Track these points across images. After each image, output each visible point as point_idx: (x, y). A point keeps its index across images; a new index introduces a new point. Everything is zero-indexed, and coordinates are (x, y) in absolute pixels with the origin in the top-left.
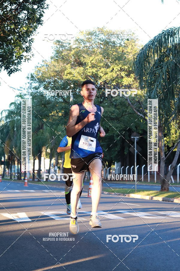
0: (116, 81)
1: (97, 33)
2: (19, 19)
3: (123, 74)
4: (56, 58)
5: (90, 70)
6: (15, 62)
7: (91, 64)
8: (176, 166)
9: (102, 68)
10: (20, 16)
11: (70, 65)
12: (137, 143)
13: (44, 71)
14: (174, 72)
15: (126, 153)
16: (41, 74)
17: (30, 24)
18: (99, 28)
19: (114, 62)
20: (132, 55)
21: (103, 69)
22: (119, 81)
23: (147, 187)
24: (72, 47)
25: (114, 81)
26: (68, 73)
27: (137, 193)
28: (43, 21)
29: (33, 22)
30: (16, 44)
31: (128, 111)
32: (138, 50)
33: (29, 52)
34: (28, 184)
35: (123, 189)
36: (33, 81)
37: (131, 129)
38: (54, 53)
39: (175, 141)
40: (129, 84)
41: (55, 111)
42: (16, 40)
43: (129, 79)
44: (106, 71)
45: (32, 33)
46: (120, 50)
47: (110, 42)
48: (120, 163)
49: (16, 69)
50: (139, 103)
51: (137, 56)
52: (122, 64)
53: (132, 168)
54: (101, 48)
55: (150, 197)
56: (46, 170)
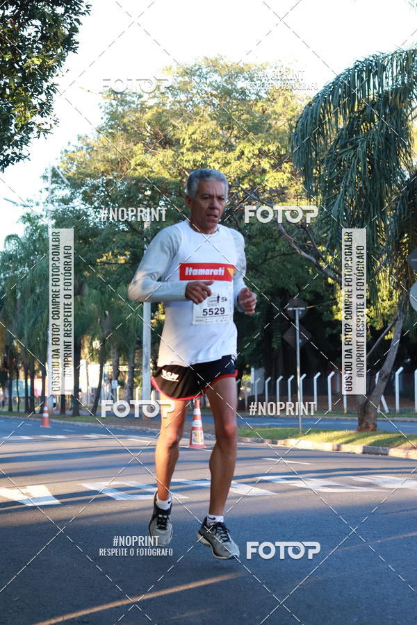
0: (250, 180)
1: (205, 70)
2: (23, 39)
3: (265, 163)
4: (110, 131)
5: (190, 156)
6: (15, 138)
7: (191, 142)
8: (391, 374)
9: (217, 151)
10: (25, 33)
11: (142, 145)
12: (300, 321)
13: (82, 160)
14: (382, 156)
15: (276, 347)
16: (75, 168)
17: (48, 51)
18: (209, 58)
19: (245, 136)
20: (285, 120)
21: (218, 154)
22: (258, 180)
23: (326, 423)
24: (146, 104)
25: (246, 181)
26: (139, 165)
27: (303, 437)
28: (78, 43)
29: (54, 45)
30: (17, 98)
31: (277, 248)
32: (299, 108)
33: (46, 115)
34: (50, 423)
35: (272, 429)
36: (56, 185)
37: (287, 290)
38: (105, 119)
39: (388, 316)
40: (280, 185)
41: (110, 253)
42: (16, 89)
43: (280, 175)
44: (226, 158)
45: (53, 72)
46: (258, 108)
47: (235, 89)
48: (262, 370)
49: (17, 156)
50: (304, 229)
51: (298, 122)
52: (262, 142)
53: (290, 380)
54: (214, 105)
55: (333, 447)
56: (93, 389)
